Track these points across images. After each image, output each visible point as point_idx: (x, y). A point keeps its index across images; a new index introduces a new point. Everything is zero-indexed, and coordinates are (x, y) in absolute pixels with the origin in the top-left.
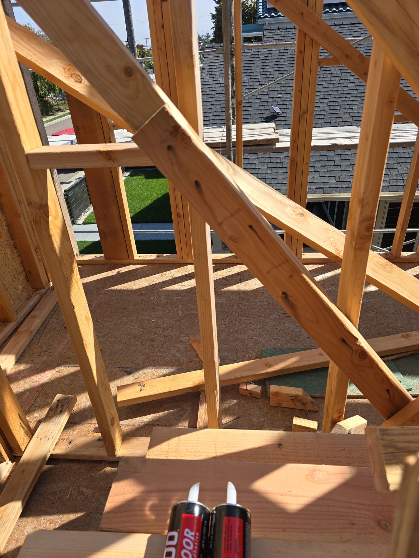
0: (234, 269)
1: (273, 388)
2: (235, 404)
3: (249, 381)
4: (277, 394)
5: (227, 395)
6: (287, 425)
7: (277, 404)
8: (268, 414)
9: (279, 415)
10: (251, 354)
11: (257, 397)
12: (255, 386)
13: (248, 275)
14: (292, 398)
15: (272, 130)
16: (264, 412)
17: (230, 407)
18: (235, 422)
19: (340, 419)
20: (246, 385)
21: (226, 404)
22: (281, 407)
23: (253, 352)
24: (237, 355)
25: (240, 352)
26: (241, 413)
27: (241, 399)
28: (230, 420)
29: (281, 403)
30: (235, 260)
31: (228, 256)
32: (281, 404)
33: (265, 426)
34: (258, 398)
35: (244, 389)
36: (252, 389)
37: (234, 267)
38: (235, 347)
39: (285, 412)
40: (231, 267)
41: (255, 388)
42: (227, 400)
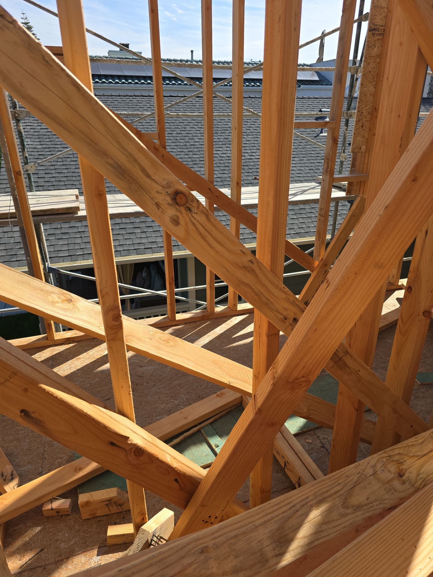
0: (45, 353)
1: (83, 498)
2: (38, 533)
3: (54, 497)
4: (87, 503)
5: (28, 523)
6: (102, 539)
7: (90, 515)
8: (80, 532)
9: (93, 528)
10: (62, 458)
11: (67, 513)
12: (63, 500)
13: (61, 358)
14: (106, 503)
15: (74, 198)
16: (75, 530)
17: (30, 539)
18: (38, 557)
19: (144, 521)
20: (51, 503)
21: (26, 536)
22: (96, 517)
23: (65, 455)
24: (44, 465)
25: (47, 460)
26: (45, 543)
27: (46, 523)
28: (30, 558)
29: (94, 512)
30: (46, 343)
31: (36, 339)
32: (95, 514)
33: (76, 549)
34: (68, 515)
35: (48, 510)
36: (59, 506)
37: (45, 351)
38: (41, 454)
39: (100, 522)
40: (40, 351)
41: (62, 503)
42: (27, 531)
